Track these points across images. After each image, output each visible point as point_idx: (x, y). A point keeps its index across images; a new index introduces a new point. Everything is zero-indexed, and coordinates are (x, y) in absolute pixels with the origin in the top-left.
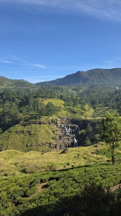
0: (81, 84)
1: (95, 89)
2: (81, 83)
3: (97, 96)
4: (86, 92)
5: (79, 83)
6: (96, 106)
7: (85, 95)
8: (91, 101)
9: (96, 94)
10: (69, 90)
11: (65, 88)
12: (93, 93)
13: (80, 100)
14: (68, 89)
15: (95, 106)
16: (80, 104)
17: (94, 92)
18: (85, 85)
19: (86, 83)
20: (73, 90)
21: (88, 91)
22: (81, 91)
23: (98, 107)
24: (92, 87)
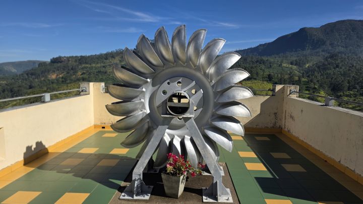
0: (307, 52)
1: (339, 61)
2: (309, 50)
3: (344, 75)
4: (319, 67)
5: (303, 49)
6: (342, 94)
7: (316, 74)
8: (331, 84)
9: (341, 70)
10: (284, 65)
11: (276, 61)
12: (334, 68)
13: (308, 82)
14: (282, 62)
15: (339, 94)
16: (306, 90)
17: (337, 66)
18: (317, 53)
19: (318, 50)
20: (292, 64)
21: (324, 64)
22: (307, 65)
23: (347, 96)
24: (332, 57)
